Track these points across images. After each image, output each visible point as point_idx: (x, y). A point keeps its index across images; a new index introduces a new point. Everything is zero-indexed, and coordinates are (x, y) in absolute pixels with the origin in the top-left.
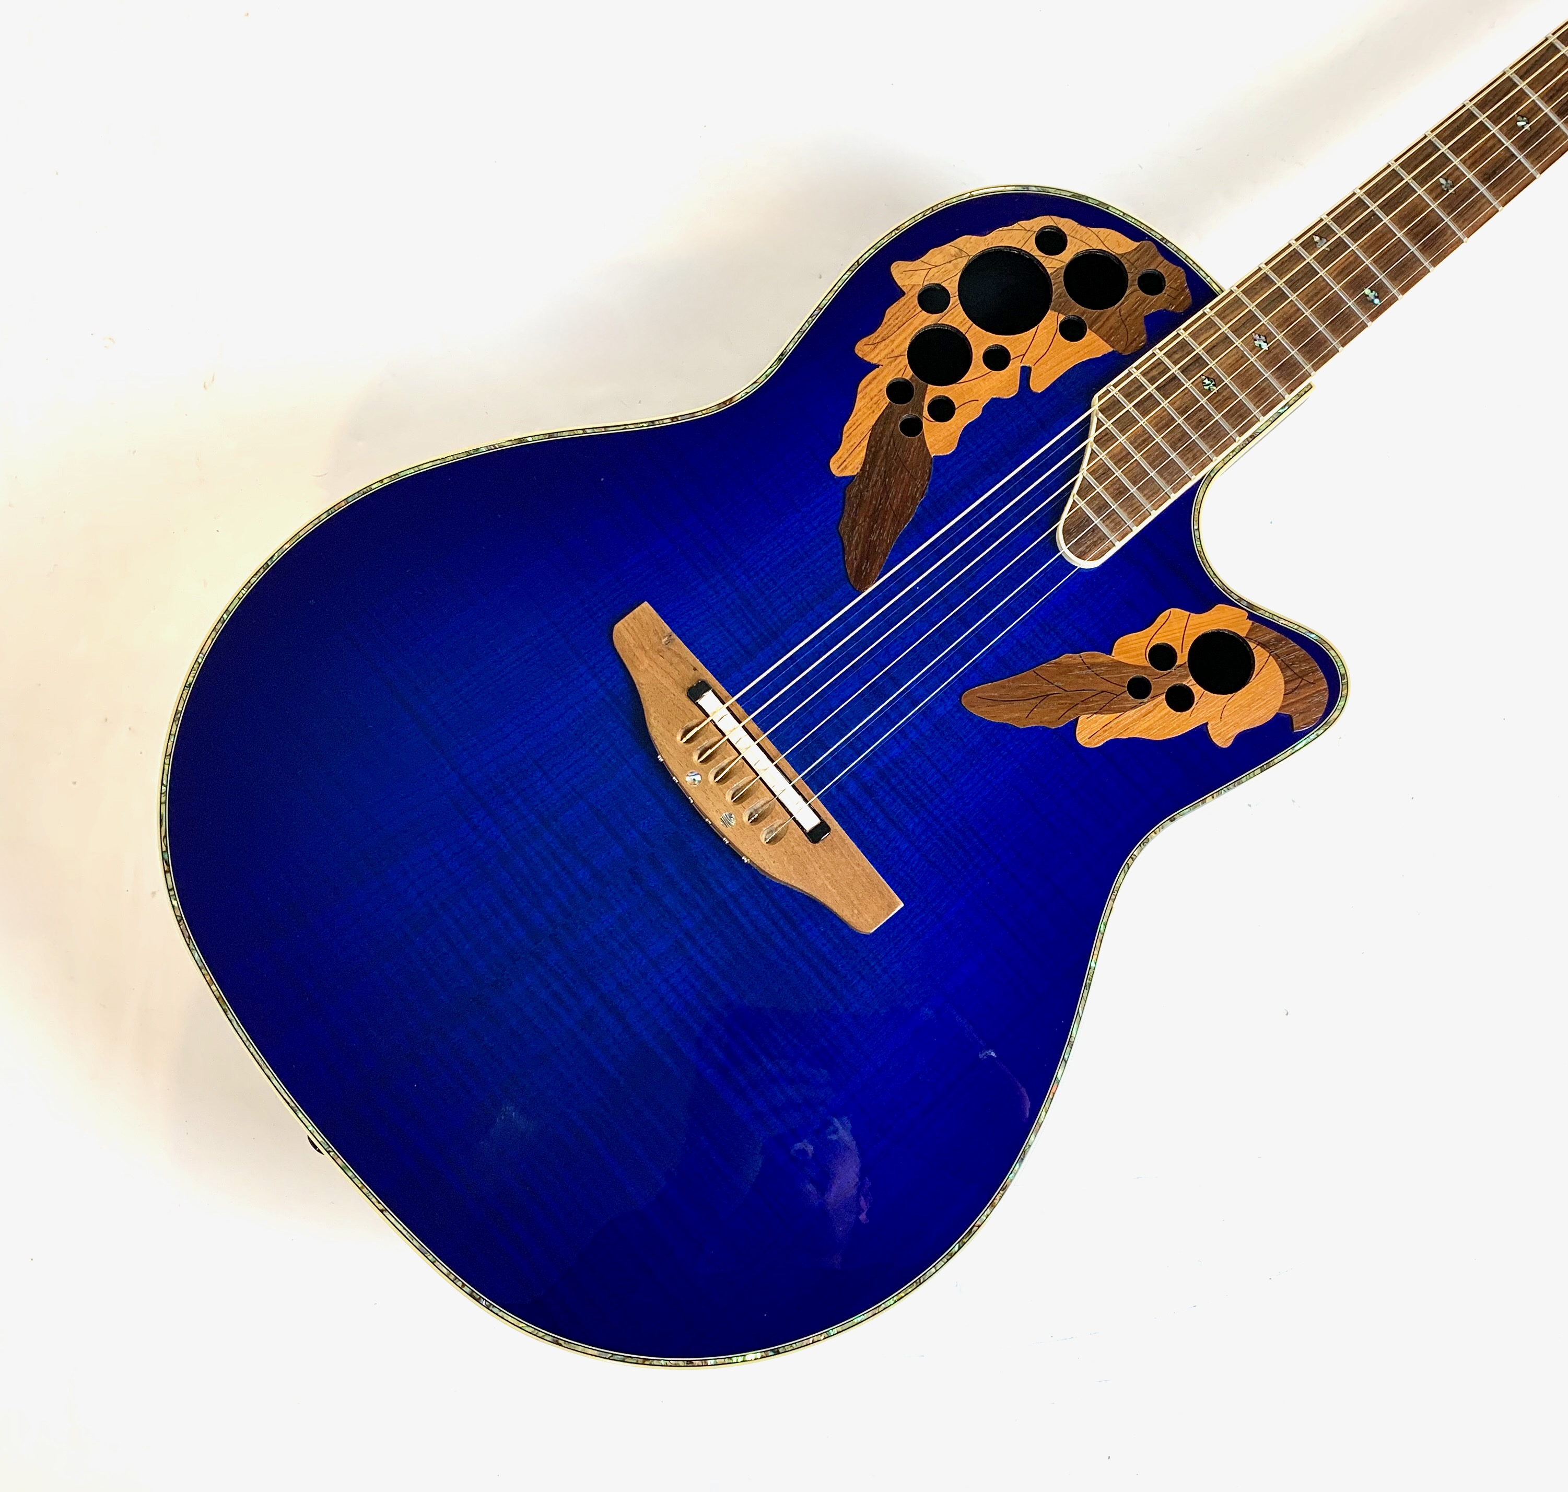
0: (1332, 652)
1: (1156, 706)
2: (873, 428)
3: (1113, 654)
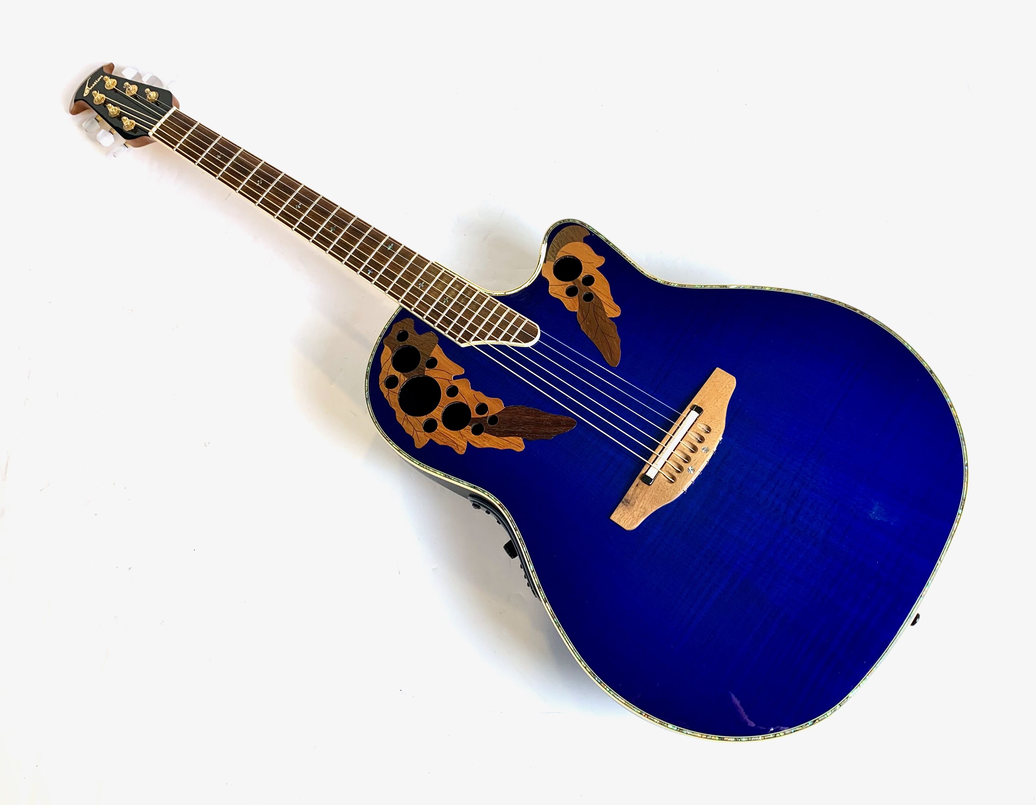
0: (551, 229)
1: (594, 289)
2: (498, 436)
3: (576, 311)
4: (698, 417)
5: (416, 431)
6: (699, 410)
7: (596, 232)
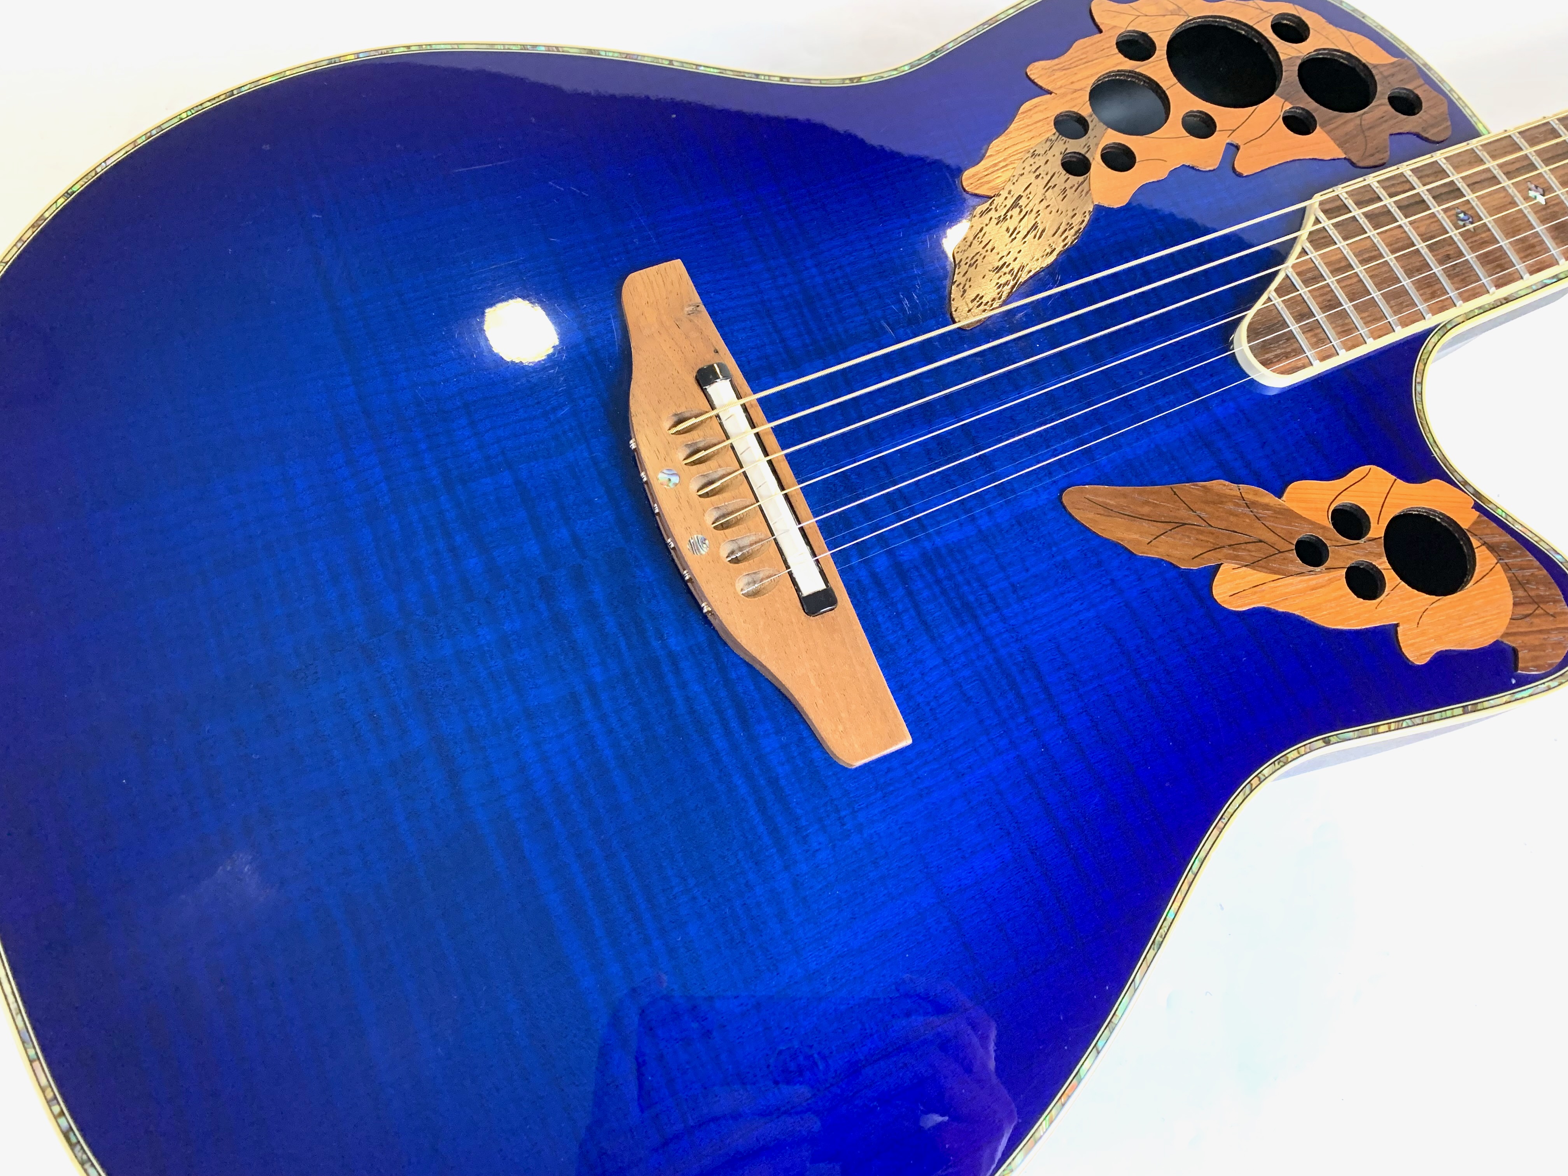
1: (1331, 581)
3: (1284, 498)
4: (798, 590)
5: (1139, 16)
6: (814, 603)
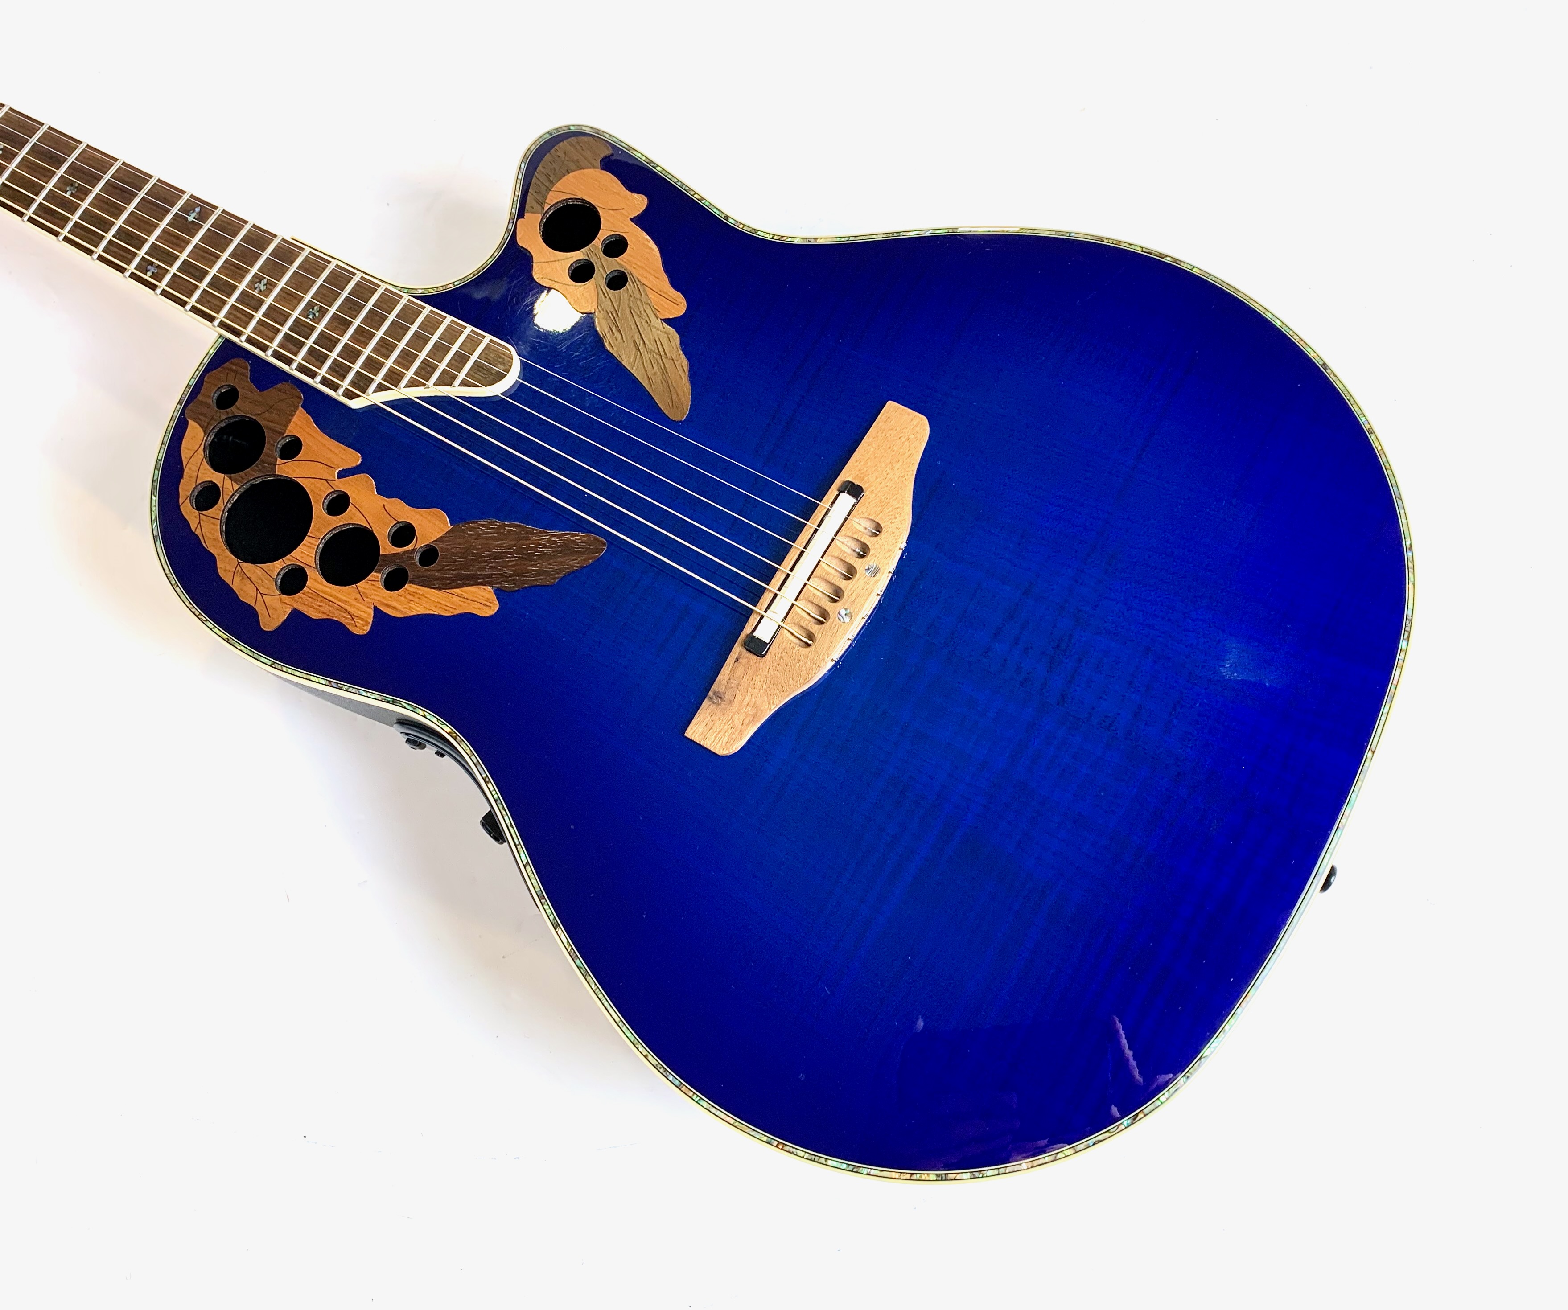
0: (532, 149)
2: (439, 589)
4: (854, 506)
5: (261, 594)
6: (855, 490)
7: (626, 147)
